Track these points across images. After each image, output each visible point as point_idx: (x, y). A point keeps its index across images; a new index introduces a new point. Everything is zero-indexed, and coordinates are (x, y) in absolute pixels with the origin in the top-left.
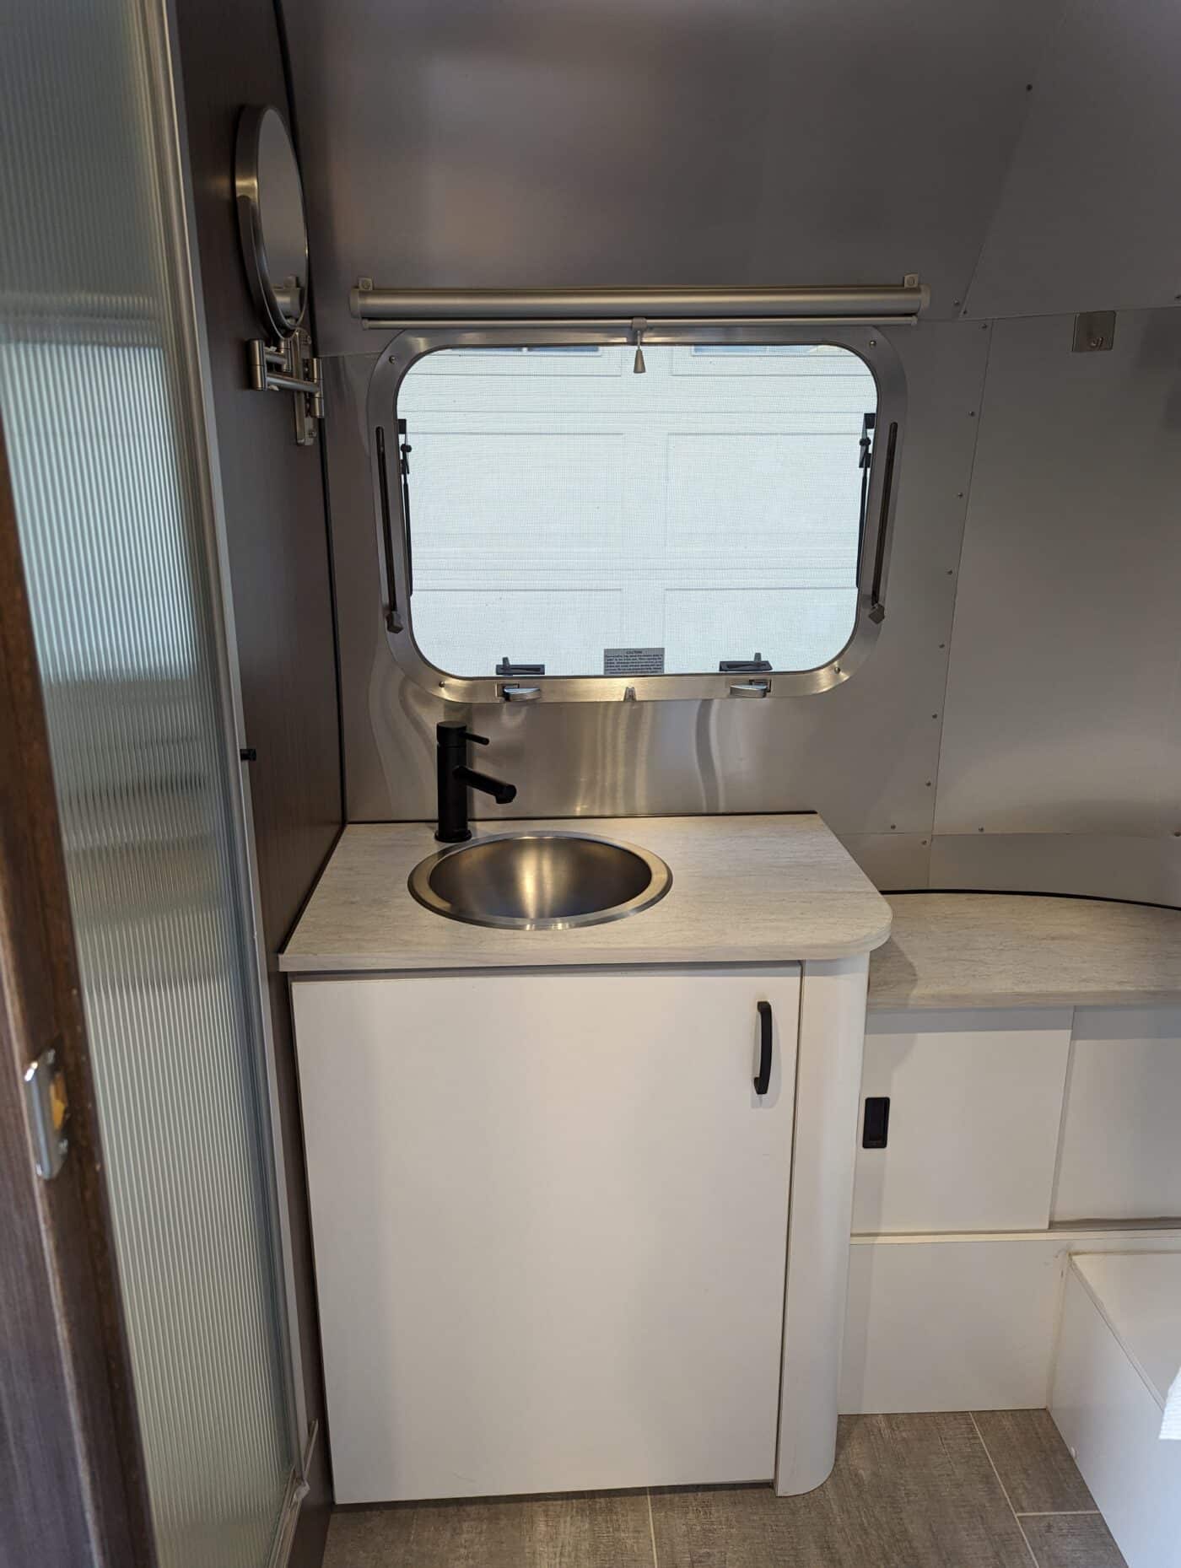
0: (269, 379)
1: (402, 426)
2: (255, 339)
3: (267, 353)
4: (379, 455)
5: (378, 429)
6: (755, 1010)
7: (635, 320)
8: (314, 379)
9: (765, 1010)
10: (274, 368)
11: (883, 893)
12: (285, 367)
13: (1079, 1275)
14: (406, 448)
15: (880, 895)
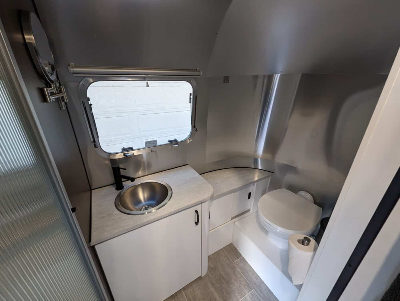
0: (51, 98)
1: (89, 99)
2: (44, 88)
3: (49, 90)
4: (84, 107)
5: (83, 102)
6: (194, 212)
7: (146, 76)
8: (62, 92)
9: (196, 212)
10: (52, 94)
11: (200, 174)
12: (54, 92)
13: (236, 225)
14: (91, 105)
15: (200, 176)
